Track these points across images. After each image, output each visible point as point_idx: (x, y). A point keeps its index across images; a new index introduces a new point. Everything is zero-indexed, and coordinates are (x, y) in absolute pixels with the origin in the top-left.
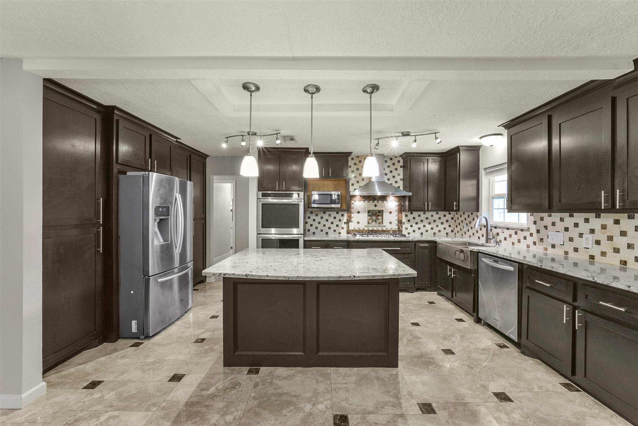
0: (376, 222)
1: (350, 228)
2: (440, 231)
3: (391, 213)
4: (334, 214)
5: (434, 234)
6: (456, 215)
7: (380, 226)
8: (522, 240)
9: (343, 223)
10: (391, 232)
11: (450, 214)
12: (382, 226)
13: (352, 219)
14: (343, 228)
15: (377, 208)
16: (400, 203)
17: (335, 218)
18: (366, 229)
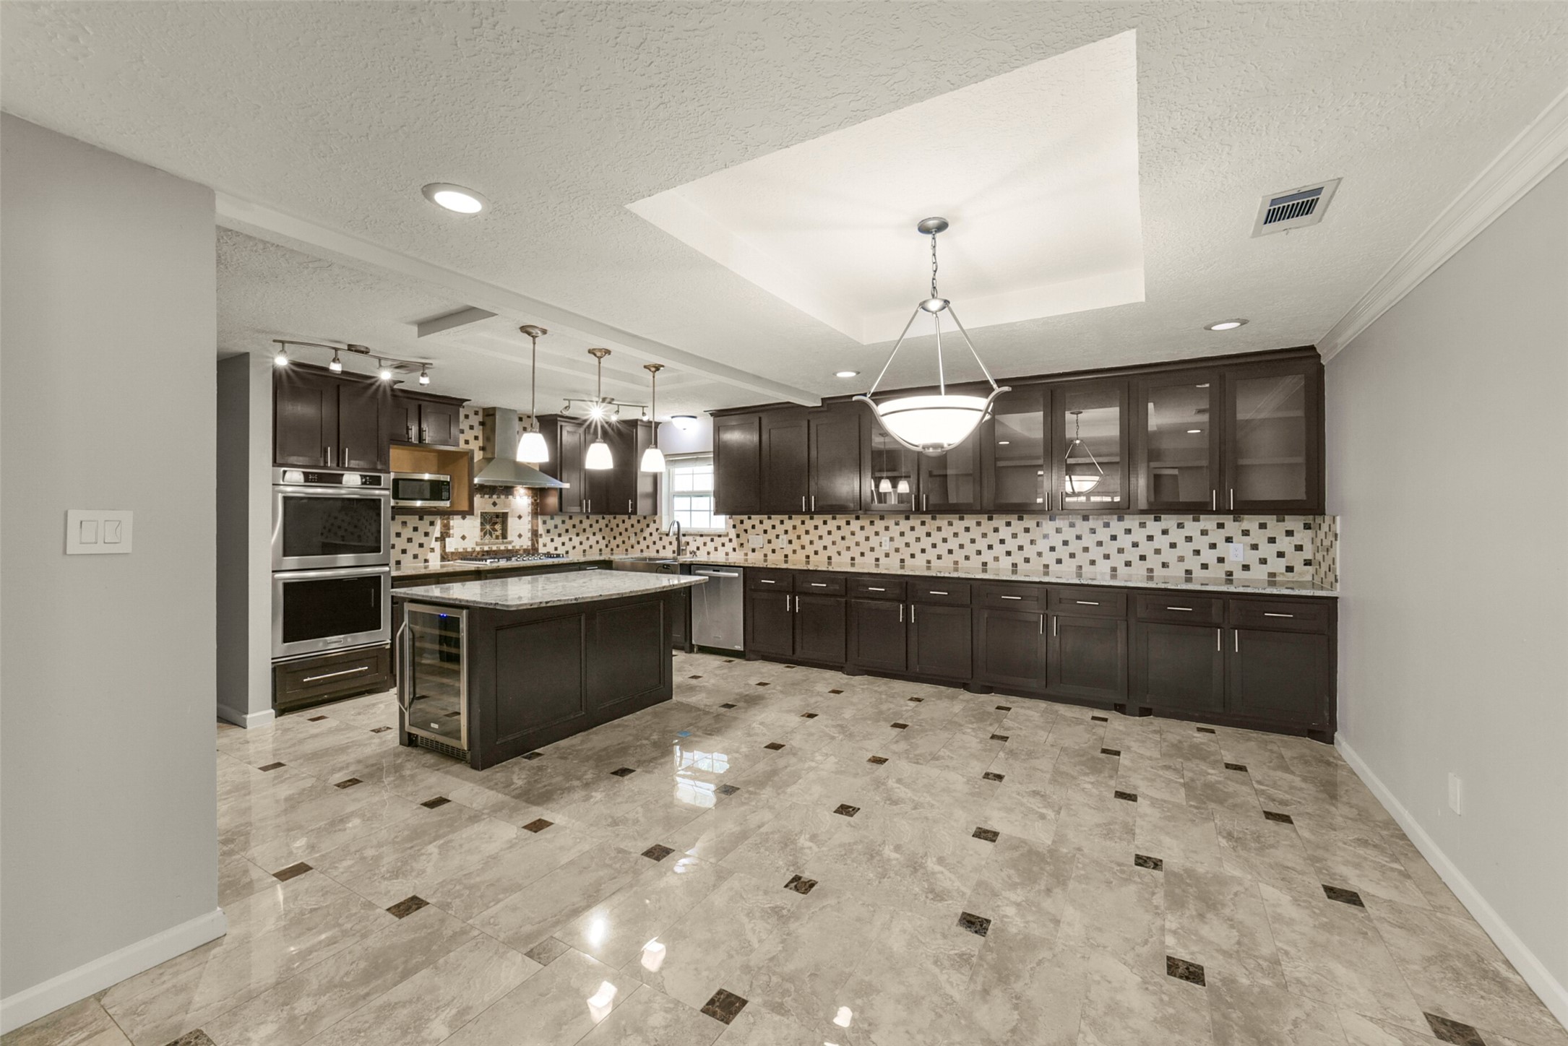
0: (491, 535)
1: (448, 550)
2: (591, 547)
3: (520, 517)
4: (413, 520)
5: (584, 551)
6: (612, 520)
7: (503, 543)
8: (720, 548)
9: (434, 539)
10: (521, 552)
11: (603, 518)
12: (507, 543)
13: (451, 532)
14: (432, 550)
15: (498, 509)
16: (535, 500)
17: (415, 529)
18: (478, 549)
